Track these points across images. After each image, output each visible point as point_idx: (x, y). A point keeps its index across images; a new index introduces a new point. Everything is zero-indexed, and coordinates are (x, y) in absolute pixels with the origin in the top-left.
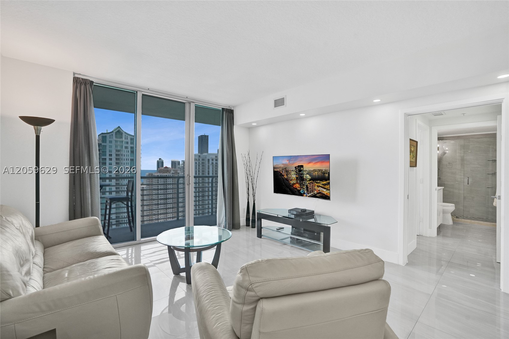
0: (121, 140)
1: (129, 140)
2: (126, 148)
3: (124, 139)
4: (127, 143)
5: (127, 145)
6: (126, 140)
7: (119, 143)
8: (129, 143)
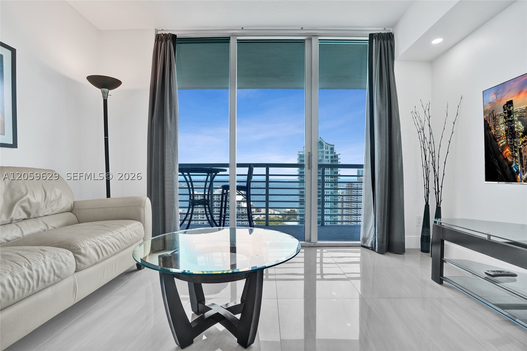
0: (322, 150)
1: (329, 150)
2: (327, 157)
3: (324, 149)
4: (328, 153)
5: (327, 155)
6: (327, 150)
7: (320, 154)
8: (330, 152)
